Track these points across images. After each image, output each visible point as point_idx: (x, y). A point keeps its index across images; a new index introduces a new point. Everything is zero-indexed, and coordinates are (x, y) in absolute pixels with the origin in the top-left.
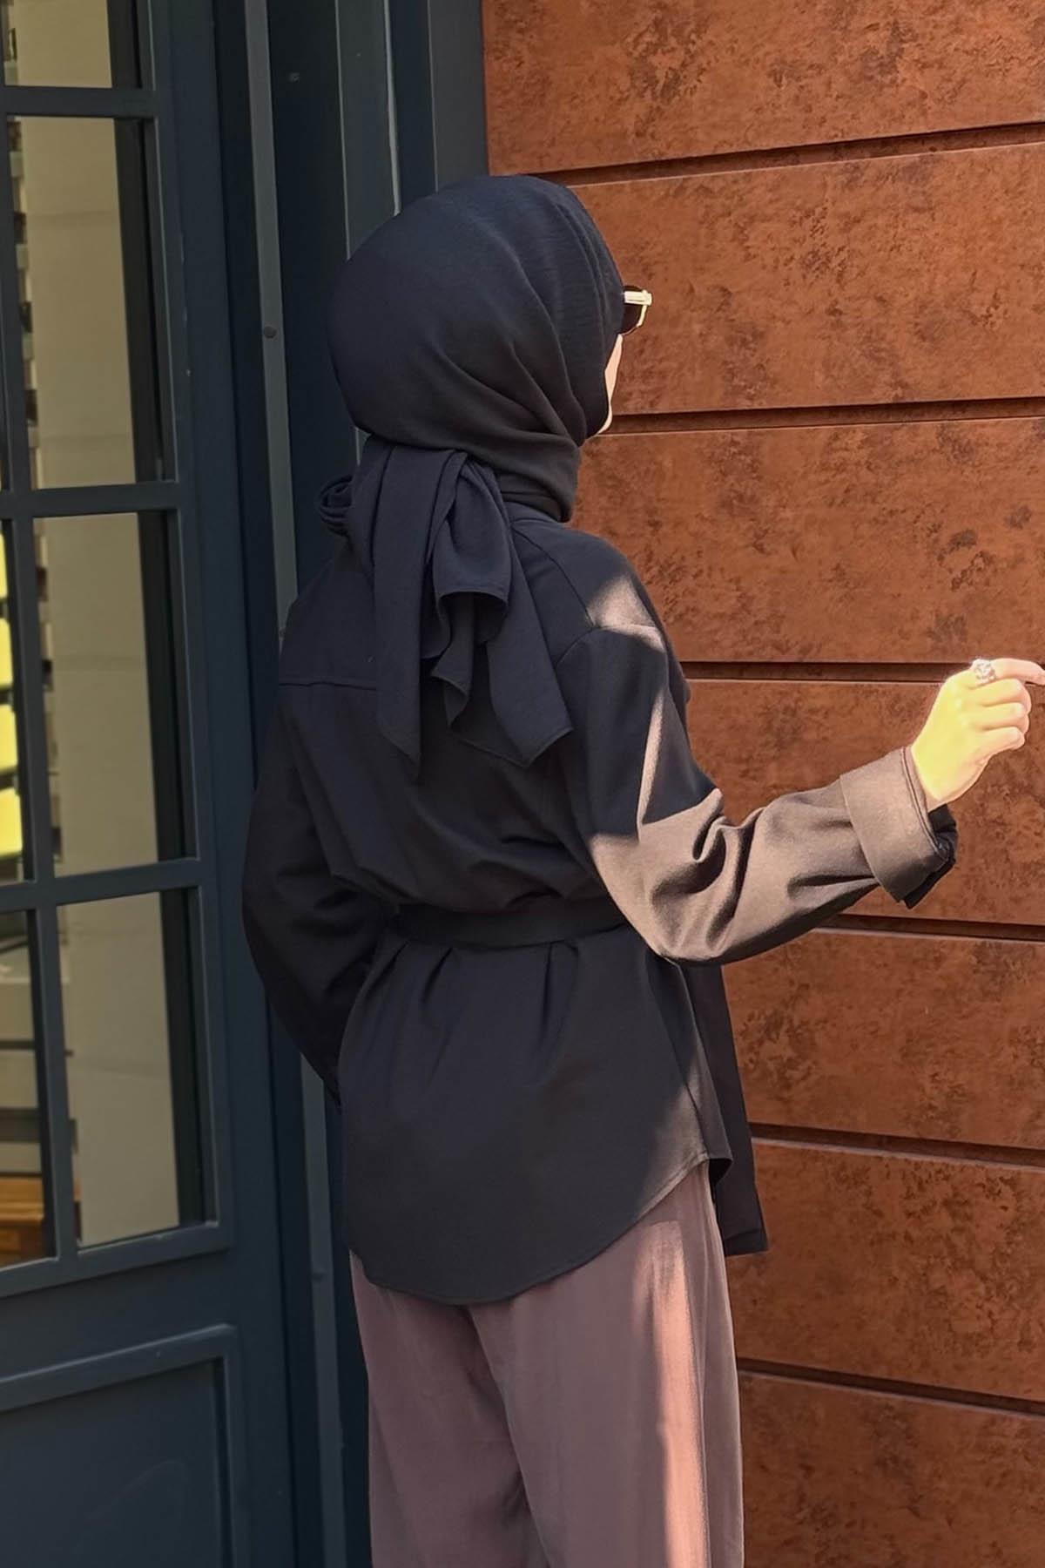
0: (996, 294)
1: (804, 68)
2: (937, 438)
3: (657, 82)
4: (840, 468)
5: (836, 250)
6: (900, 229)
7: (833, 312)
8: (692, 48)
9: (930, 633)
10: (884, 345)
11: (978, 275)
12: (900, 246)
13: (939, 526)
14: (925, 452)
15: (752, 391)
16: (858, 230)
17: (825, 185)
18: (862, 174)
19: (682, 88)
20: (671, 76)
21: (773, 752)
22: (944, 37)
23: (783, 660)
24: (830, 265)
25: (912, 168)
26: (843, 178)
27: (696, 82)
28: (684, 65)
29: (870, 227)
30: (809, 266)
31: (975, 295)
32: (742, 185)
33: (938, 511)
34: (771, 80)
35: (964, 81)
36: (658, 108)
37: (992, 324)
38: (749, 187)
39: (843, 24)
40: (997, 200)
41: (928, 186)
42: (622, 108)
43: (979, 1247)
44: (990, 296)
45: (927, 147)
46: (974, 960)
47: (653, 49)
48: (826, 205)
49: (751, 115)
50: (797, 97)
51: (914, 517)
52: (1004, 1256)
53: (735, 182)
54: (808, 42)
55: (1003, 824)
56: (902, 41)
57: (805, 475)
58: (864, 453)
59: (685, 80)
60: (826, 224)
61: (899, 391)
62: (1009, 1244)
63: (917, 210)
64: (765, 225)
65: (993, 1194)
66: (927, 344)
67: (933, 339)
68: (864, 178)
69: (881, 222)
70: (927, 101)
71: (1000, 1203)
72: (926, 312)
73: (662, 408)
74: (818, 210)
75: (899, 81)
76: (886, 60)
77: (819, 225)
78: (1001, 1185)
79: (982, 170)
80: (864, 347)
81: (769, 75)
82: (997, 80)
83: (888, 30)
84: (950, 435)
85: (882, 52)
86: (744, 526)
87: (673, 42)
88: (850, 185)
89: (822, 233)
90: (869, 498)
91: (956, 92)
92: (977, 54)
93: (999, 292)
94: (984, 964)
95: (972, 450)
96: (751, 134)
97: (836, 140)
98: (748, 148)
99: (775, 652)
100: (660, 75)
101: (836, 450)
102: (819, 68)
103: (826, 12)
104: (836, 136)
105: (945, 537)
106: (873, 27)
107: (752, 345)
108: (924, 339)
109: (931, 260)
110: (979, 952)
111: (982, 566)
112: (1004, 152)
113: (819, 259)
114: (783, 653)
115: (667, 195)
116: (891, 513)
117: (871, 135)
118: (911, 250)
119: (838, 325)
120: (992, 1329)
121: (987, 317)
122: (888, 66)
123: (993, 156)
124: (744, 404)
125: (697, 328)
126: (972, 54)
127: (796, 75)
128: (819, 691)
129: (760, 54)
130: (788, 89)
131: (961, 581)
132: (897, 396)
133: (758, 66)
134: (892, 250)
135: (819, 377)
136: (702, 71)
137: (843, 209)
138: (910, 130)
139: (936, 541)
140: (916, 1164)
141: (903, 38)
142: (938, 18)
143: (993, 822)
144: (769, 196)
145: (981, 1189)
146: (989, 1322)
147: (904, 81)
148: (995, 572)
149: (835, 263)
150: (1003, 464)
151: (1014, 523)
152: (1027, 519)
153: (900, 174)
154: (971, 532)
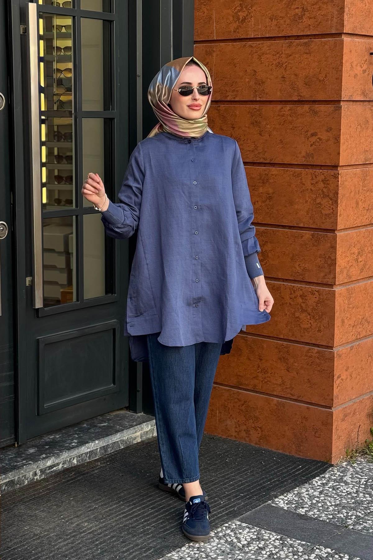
1: (279, 17)
2: (309, 109)
3: (240, 19)
4: (283, 116)
5: (285, 62)
6: (302, 58)
7: (283, 77)
8: (250, 11)
9: (304, 157)
10: (296, 86)
11: (322, 70)
12: (301, 62)
13: (308, 131)
14: (305, 113)
15: (261, 96)
16: (291, 57)
17: (283, 46)
18: (293, 44)
19: (246, 21)
20: (244, 18)
21: (261, 185)
22: (316, 11)
23: (266, 162)
25: (306, 43)
26: (287, 45)
27: (250, 20)
28: (247, 15)
29: (294, 57)
30: (277, 66)
31: (321, 75)
32: (261, 45)
33: (308, 127)
35: (320, 22)
36: (240, 26)
37: (325, 82)
38: (262, 46)
39: (289, 7)
40: (327, 52)
41: (310, 48)
42: (230, 25)
43: (309, 307)
44: (324, 76)
45: (310, 38)
46: (311, 237)
47: (239, 11)
48: (283, 51)
50: (277, 24)
51: (302, 128)
52: (315, 309)
54: (280, 11)
55: (321, 204)
56: (305, 12)
57: (273, 117)
58: (289, 112)
59: (247, 19)
60: (282, 56)
61: (299, 98)
62: (316, 306)
63: (306, 53)
64: (266, 55)
65: (313, 294)
66: (307, 86)
67: (309, 85)
69: (297, 56)
70: (311, 26)
71: (315, 296)
72: (307, 78)
73: (236, 99)
74: (281, 52)
75: (303, 22)
76: (300, 17)
78: (315, 292)
79: (323, 44)
80: (291, 86)
81: (270, 19)
82: (329, 22)
83: (301, 9)
84: (312, 108)
85: (299, 14)
86: (257, 129)
87: (245, 9)
88: (290, 46)
89: (281, 58)
90: (290, 123)
91: (318, 25)
93: (327, 74)
94: (314, 238)
95: (317, 112)
96: (264, 33)
98: (263, 36)
99: (263, 160)
100: (241, 17)
101: (281, 111)
102: (283, 18)
103: (285, 4)
104: (286, 34)
105: (309, 134)
106: (298, 8)
107: (262, 85)
108: (307, 85)
109: (309, 66)
110: (313, 235)
111: (319, 141)
112: (330, 40)
113: (280, 64)
114: (266, 160)
115: (241, 47)
116: (295, 127)
117: (295, 34)
118: (304, 63)
119: (283, 81)
120: (311, 327)
121: (323, 80)
122: (301, 17)
123: (327, 41)
124: (259, 99)
125: (247, 80)
126: (323, 16)
127: (277, 19)
128: (274, 170)
129: (267, 13)
130: (274, 22)
131: (313, 144)
133: (267, 16)
134: (299, 63)
135: (279, 93)
136: (252, 17)
137: (287, 52)
138: (305, 34)
139: (307, 134)
140: (293, 286)
142: (314, 6)
143: (318, 203)
144: (268, 48)
145: (310, 293)
146: (310, 325)
147: (305, 21)
148: (322, 142)
149: (284, 65)
150: (325, 116)
151: (327, 131)
152: (331, 130)
153: (303, 44)
154: (316, 133)
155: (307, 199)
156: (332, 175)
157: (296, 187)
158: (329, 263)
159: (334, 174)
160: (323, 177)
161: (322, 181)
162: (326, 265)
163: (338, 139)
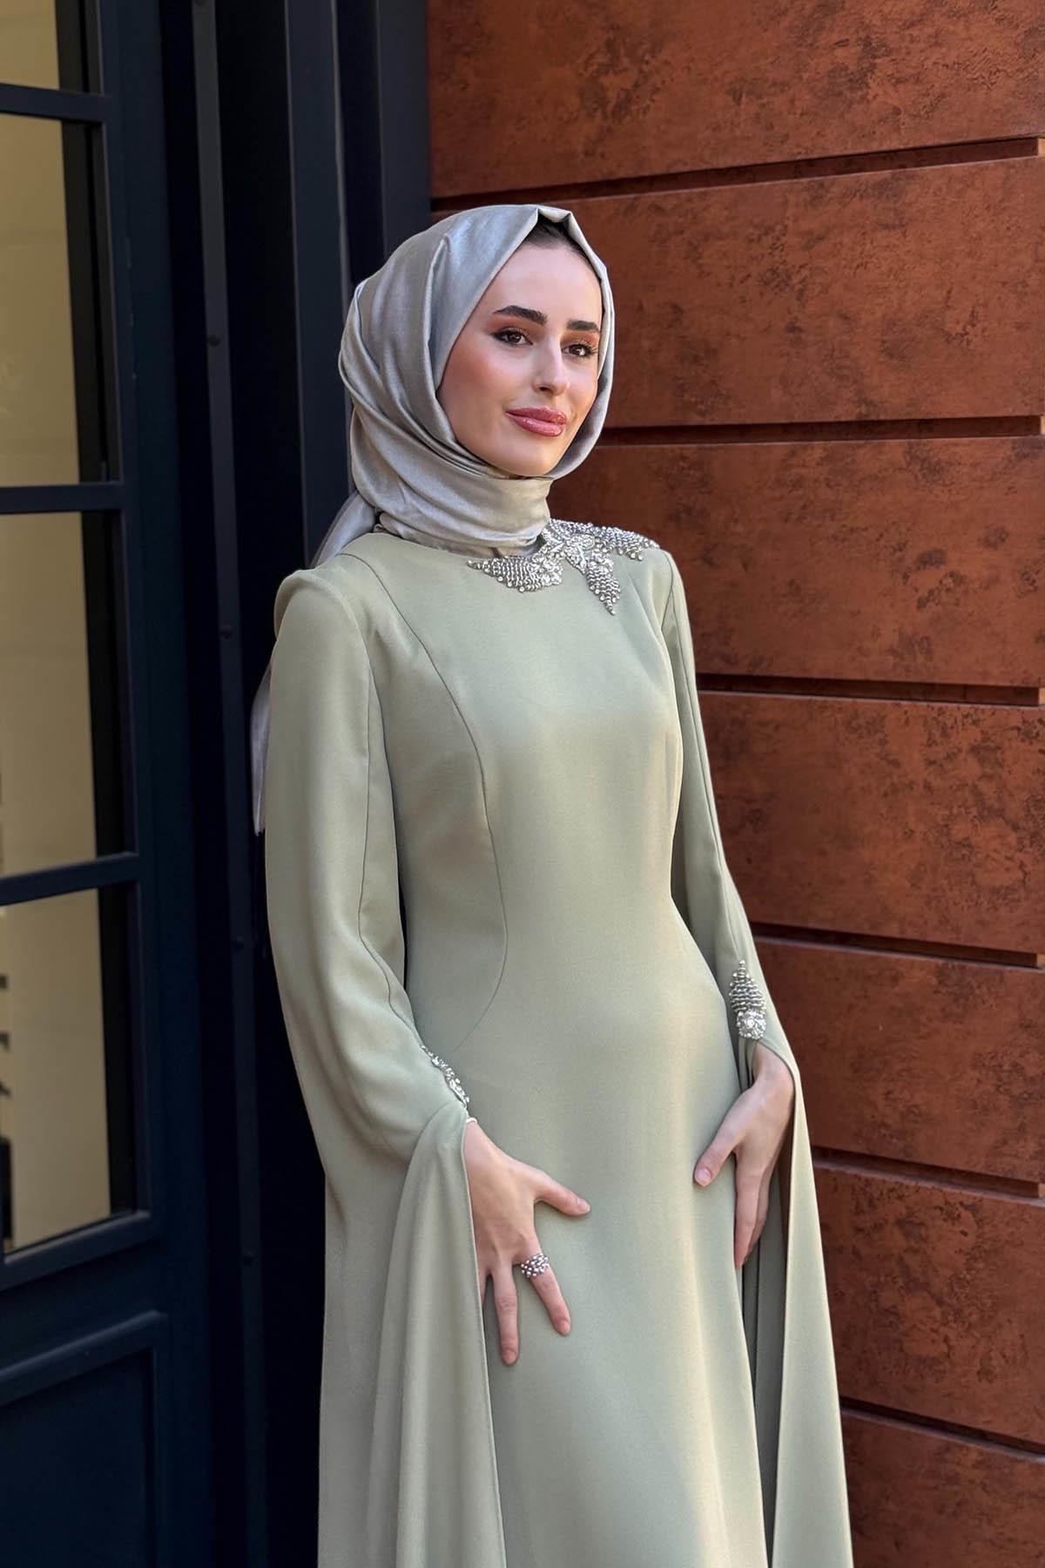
0: (973, 312)
1: (765, 86)
2: (905, 457)
3: (608, 102)
4: (798, 483)
5: (797, 268)
6: (868, 246)
7: (793, 328)
8: (646, 68)
9: (892, 651)
10: (848, 363)
11: (953, 292)
12: (867, 263)
13: (905, 545)
14: (891, 471)
15: (703, 407)
16: (821, 248)
17: (786, 203)
18: (827, 191)
19: (634, 108)
20: (623, 95)
22: (922, 51)
23: (732, 671)
24: (790, 282)
25: (881, 186)
26: (806, 196)
27: (648, 102)
28: (636, 85)
29: (835, 245)
30: (767, 284)
31: (949, 313)
32: (696, 203)
33: (904, 530)
34: (730, 98)
35: (943, 95)
36: (609, 129)
37: (969, 342)
38: (703, 205)
39: (809, 40)
40: (977, 216)
41: (900, 203)
42: (570, 128)
43: (936, 1271)
44: (967, 315)
45: (898, 164)
46: (934, 981)
47: (604, 70)
48: (787, 222)
49: (708, 133)
50: (758, 115)
51: (877, 536)
52: (963, 1283)
53: (690, 200)
54: (770, 60)
56: (875, 57)
57: (759, 490)
58: (823, 470)
59: (637, 100)
60: (786, 242)
62: (969, 1270)
63: (886, 227)
64: (721, 243)
65: (954, 1218)
66: (894, 362)
67: (903, 358)
68: (829, 196)
69: (847, 239)
70: (901, 116)
71: (958, 1228)
72: (895, 329)
74: (779, 227)
75: (870, 97)
76: (857, 77)
77: (779, 243)
78: (961, 1209)
79: (961, 186)
80: (826, 364)
81: (728, 95)
82: (981, 95)
83: (859, 45)
84: (918, 453)
85: (852, 68)
86: (692, 540)
87: (626, 62)
89: (782, 250)
90: (828, 515)
91: (933, 107)
92: (959, 68)
93: (977, 309)
94: (946, 985)
95: (942, 469)
96: (707, 153)
97: (799, 158)
98: (704, 167)
99: (722, 664)
100: (612, 95)
101: (792, 467)
102: (782, 86)
103: (790, 30)
104: (799, 153)
105: (911, 555)
106: (843, 44)
107: (705, 362)
108: (891, 356)
109: (901, 277)
110: (941, 973)
111: (952, 585)
112: (987, 168)
113: (778, 276)
115: (617, 213)
116: (852, 530)
117: (837, 152)
118: (879, 267)
119: (795, 343)
120: (948, 1356)
121: (962, 335)
122: (859, 81)
123: (974, 171)
124: (695, 420)
125: (646, 344)
126: (952, 68)
127: (757, 92)
129: (718, 73)
130: (749, 107)
131: (928, 600)
132: (860, 413)
133: (717, 84)
134: (858, 266)
135: (776, 394)
136: (656, 90)
137: (805, 225)
138: (881, 145)
139: (901, 560)
140: (867, 1181)
141: (876, 53)
142: (915, 32)
143: (959, 843)
144: (725, 213)
145: (938, 1212)
146: (946, 1349)
147: (875, 97)
148: (966, 592)
149: (795, 280)
150: (977, 484)
151: (988, 544)
152: (1003, 540)
153: (870, 191)
154: (939, 551)
155: (912, 826)
156: (1012, 729)
157: (862, 772)
158: (1016, 1091)
159: (1024, 722)
160: (974, 735)
161: (974, 750)
162: (1003, 1101)
163: (1034, 576)
